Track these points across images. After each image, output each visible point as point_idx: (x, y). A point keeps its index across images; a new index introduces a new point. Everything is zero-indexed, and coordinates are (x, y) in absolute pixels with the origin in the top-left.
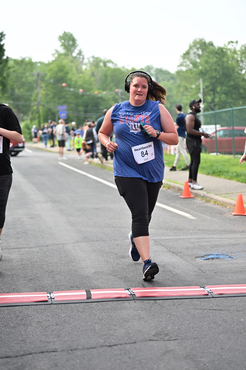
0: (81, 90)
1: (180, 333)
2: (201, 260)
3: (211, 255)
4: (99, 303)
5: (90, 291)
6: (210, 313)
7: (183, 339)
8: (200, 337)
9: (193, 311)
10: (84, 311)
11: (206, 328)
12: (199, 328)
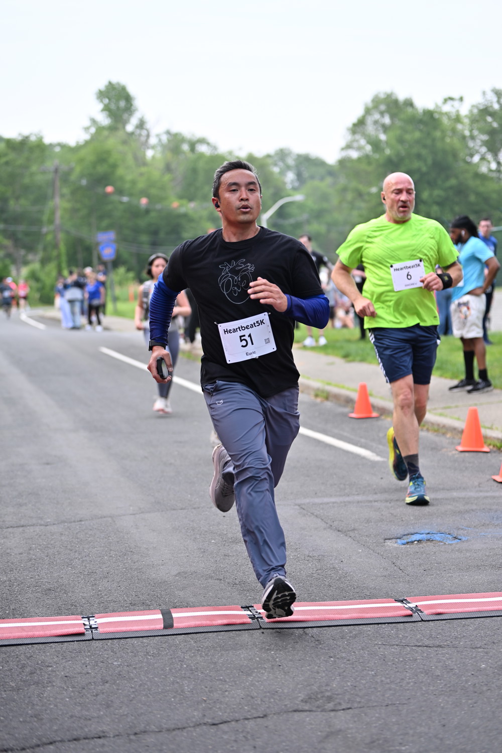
0: (144, 201)
1: (357, 695)
2: (396, 545)
3: (417, 533)
4: (190, 636)
5: (170, 613)
6: (417, 652)
7: (363, 707)
8: (398, 703)
9: (381, 649)
10: (158, 653)
11: (408, 683)
12: (396, 684)
